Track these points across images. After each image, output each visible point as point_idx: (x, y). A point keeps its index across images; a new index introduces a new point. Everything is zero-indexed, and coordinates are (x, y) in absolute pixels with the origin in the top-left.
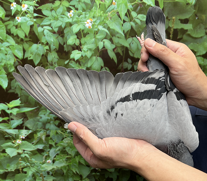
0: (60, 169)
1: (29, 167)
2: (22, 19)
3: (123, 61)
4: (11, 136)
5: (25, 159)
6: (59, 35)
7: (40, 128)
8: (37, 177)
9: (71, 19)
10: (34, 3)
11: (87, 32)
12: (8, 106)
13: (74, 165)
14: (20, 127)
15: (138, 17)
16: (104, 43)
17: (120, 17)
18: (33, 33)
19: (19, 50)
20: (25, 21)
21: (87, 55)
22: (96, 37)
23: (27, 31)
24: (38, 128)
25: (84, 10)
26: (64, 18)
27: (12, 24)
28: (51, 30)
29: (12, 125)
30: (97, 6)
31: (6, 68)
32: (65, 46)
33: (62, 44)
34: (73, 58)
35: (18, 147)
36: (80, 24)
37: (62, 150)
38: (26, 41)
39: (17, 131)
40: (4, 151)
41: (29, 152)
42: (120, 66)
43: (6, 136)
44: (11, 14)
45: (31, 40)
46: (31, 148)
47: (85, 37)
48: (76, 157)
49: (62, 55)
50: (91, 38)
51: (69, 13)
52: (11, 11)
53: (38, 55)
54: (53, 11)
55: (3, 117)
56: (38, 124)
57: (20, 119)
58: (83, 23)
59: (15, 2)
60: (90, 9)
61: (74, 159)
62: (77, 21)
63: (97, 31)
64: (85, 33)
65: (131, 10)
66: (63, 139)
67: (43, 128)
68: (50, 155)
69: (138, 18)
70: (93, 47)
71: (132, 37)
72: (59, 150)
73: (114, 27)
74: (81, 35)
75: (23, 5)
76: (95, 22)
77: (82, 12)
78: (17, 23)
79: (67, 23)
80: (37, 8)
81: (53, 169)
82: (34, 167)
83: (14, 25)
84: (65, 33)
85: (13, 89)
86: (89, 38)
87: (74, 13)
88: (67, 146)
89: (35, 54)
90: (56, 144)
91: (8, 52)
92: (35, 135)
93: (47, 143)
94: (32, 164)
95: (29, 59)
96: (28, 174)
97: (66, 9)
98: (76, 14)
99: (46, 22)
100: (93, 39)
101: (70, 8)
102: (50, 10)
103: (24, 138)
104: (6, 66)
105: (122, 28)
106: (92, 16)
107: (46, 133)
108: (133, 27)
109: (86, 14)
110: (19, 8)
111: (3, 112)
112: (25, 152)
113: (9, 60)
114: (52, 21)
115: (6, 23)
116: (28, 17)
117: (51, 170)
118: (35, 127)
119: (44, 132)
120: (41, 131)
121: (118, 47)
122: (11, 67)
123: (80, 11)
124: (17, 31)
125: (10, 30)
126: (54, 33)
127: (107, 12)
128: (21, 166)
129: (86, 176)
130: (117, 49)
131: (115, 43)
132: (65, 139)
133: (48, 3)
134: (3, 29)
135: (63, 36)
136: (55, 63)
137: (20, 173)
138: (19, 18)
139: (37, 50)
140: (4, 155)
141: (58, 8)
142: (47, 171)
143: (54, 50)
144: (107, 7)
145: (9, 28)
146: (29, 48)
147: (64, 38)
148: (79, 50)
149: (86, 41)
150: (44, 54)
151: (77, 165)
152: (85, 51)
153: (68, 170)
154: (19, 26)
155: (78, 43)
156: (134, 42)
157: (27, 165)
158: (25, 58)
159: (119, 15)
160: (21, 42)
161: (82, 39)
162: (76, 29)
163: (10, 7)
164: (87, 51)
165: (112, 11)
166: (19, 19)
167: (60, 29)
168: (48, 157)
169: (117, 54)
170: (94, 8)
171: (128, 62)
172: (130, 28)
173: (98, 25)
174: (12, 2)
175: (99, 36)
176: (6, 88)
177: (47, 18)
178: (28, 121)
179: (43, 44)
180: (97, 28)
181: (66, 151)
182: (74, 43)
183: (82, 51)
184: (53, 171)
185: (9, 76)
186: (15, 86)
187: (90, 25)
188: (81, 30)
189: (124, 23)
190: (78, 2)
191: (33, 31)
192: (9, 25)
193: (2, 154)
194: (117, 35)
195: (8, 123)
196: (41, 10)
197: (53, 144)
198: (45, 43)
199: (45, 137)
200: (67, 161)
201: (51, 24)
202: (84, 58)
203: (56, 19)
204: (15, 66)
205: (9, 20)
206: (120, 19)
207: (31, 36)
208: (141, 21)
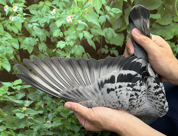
0: (57, 127)
1: (34, 125)
2: (14, 18)
3: (101, 47)
4: (18, 105)
5: (30, 120)
6: (46, 30)
7: (39, 99)
8: (41, 132)
9: (54, 16)
10: (22, 5)
11: (69, 26)
12: (13, 84)
13: (68, 125)
14: (24, 99)
15: (111, 10)
16: (84, 34)
17: (95, 11)
18: (25, 29)
19: (15, 42)
20: (17, 20)
21: (70, 44)
22: (77, 30)
23: (20, 27)
24: (37, 99)
25: (64, 8)
26: (49, 16)
27: (7, 23)
28: (39, 26)
29: (18, 97)
30: (75, 4)
31: (7, 56)
32: (51, 38)
33: (49, 37)
34: (59, 47)
35: (24, 112)
36: (62, 20)
37: (57, 114)
38: (20, 36)
39: (23, 102)
40: (15, 115)
41: (33, 116)
42: (99, 51)
43: (15, 105)
44: (6, 15)
45: (24, 34)
46: (34, 113)
47: (67, 30)
48: (69, 119)
49: (49, 45)
50: (72, 31)
51: (52, 11)
52: (5, 12)
53: (30, 46)
54: (39, 10)
55: (11, 92)
56: (37, 96)
57: (23, 93)
58: (64, 18)
59: (7, 5)
60: (70, 7)
61: (67, 120)
62: (59, 18)
63: (77, 25)
64: (67, 27)
65: (105, 5)
66: (57, 107)
67: (41, 99)
68: (49, 118)
69: (111, 12)
70: (75, 37)
71: (108, 27)
72: (55, 114)
73: (91, 20)
74: (64, 28)
75: (13, 6)
76: (75, 17)
77: (63, 10)
78: (11, 21)
79: (51, 20)
80: (26, 9)
81: (52, 127)
82: (38, 125)
83: (9, 24)
84: (50, 27)
85: (15, 72)
86: (71, 31)
87: (56, 11)
88: (61, 112)
89: (29, 45)
90: (52, 110)
91: (7, 44)
92: (36, 104)
93: (46, 109)
94: (36, 124)
95: (24, 49)
96: (34, 131)
97: (49, 8)
98: (58, 12)
99: (34, 20)
100: (75, 31)
101: (52, 7)
102: (36, 10)
103: (28, 106)
104: (7, 55)
105: (98, 21)
106: (72, 12)
107: (44, 103)
108: (108, 19)
109: (66, 11)
110: (11, 9)
111: (10, 88)
112: (30, 115)
113: (9, 50)
114: (38, 19)
115: (3, 22)
116: (19, 16)
117: (51, 128)
118: (35, 98)
119: (43, 102)
120: (40, 101)
121: (96, 36)
122: (11, 55)
123: (61, 9)
124: (12, 28)
125: (6, 27)
126: (42, 28)
127: (85, 8)
128: (28, 125)
129: (78, 132)
130: (95, 38)
131: (93, 33)
132: (59, 107)
133: (33, 4)
134: (1, 27)
135: (49, 31)
136: (45, 52)
137: (28, 129)
138: (12, 17)
139: (29, 42)
140: (16, 118)
141: (43, 8)
142: (48, 128)
143: (43, 41)
144: (84, 4)
145: (5, 26)
146: (23, 41)
147: (50, 32)
148: (63, 41)
149: (68, 34)
150: (36, 45)
151: (70, 124)
152: (68, 42)
153: (63, 128)
154: (13, 24)
155: (62, 35)
156: (109, 32)
157: (33, 124)
158: (21, 48)
159: (95, 10)
160: (17, 37)
161: (65, 32)
162: (59, 24)
163: (4, 9)
164: (70, 41)
165: (89, 7)
166: (12, 19)
167: (46, 25)
168: (47, 119)
169: (96, 42)
170: (72, 5)
171: (105, 48)
172: (105, 20)
173: (77, 19)
174: (4, 5)
175: (79, 29)
176: (10, 71)
177: (34, 16)
178: (29, 95)
179: (33, 37)
180: (76, 22)
181: (60, 115)
182: (59, 35)
183: (65, 42)
184: (52, 128)
185: (11, 62)
186: (17, 69)
187: (71, 20)
188: (63, 25)
189: (99, 16)
190: (58, 1)
191: (25, 28)
192: (5, 24)
193: (13, 117)
194: (95, 27)
195: (15, 96)
196: (29, 10)
197: (50, 110)
198: (35, 37)
199: (43, 106)
200: (62, 122)
201: (38, 21)
202: (68, 47)
203: (42, 17)
204: (14, 55)
205: (4, 20)
206: (96, 13)
207: (23, 31)
208: (114, 14)
